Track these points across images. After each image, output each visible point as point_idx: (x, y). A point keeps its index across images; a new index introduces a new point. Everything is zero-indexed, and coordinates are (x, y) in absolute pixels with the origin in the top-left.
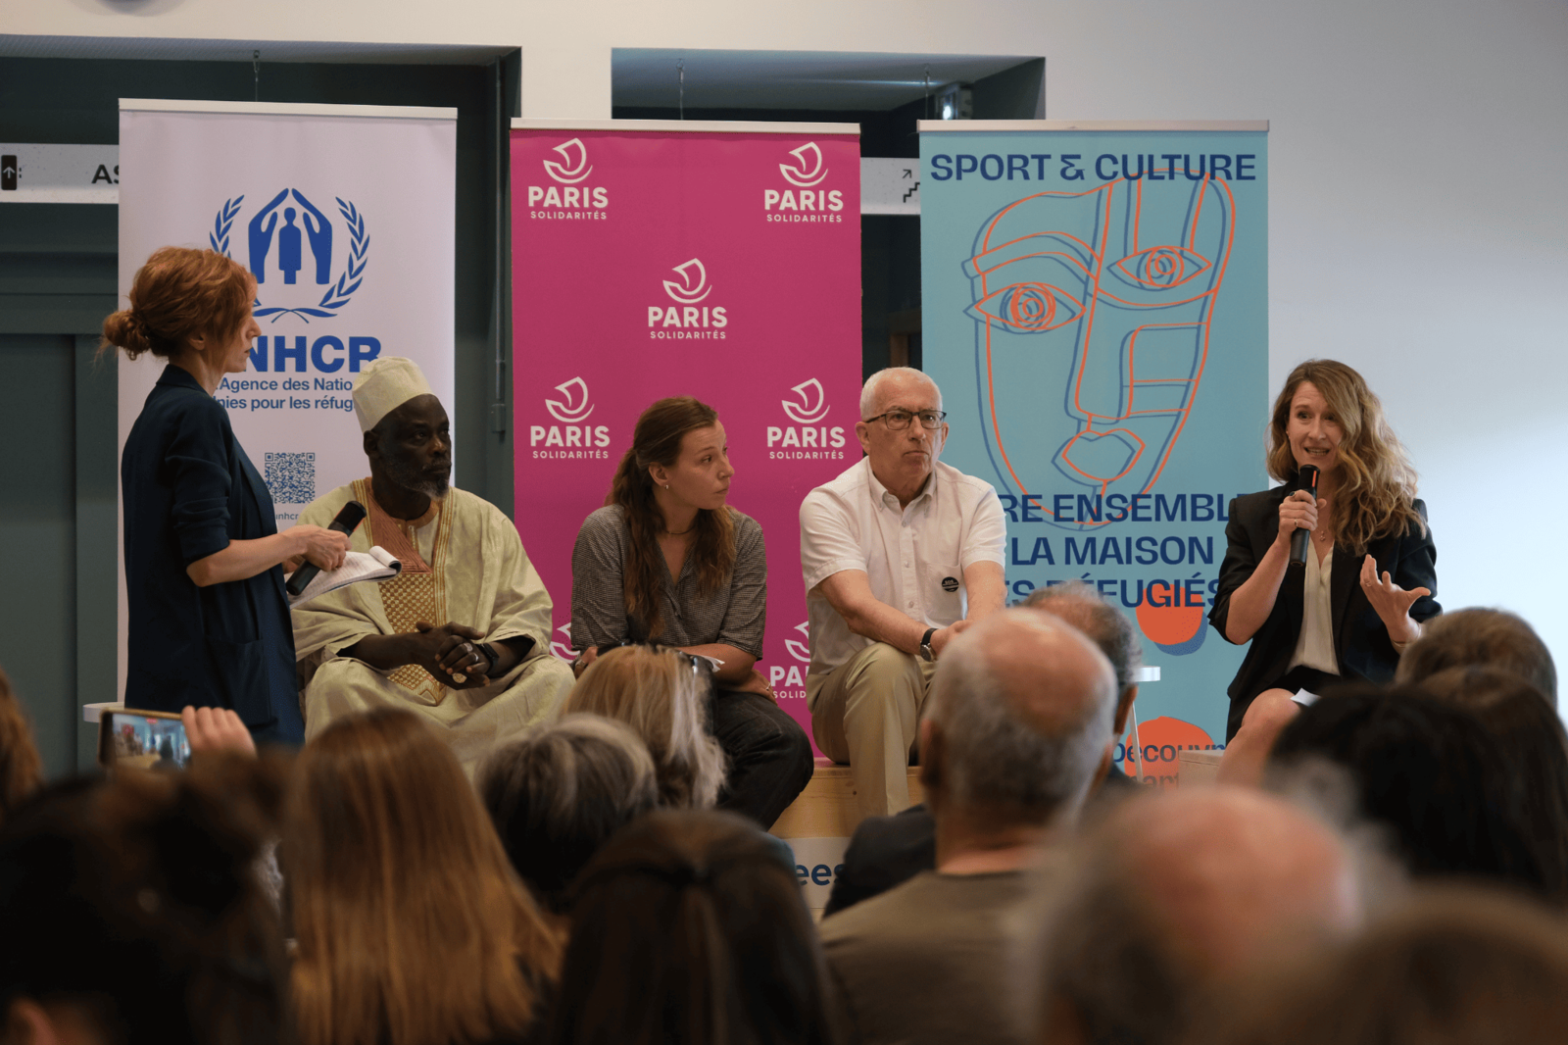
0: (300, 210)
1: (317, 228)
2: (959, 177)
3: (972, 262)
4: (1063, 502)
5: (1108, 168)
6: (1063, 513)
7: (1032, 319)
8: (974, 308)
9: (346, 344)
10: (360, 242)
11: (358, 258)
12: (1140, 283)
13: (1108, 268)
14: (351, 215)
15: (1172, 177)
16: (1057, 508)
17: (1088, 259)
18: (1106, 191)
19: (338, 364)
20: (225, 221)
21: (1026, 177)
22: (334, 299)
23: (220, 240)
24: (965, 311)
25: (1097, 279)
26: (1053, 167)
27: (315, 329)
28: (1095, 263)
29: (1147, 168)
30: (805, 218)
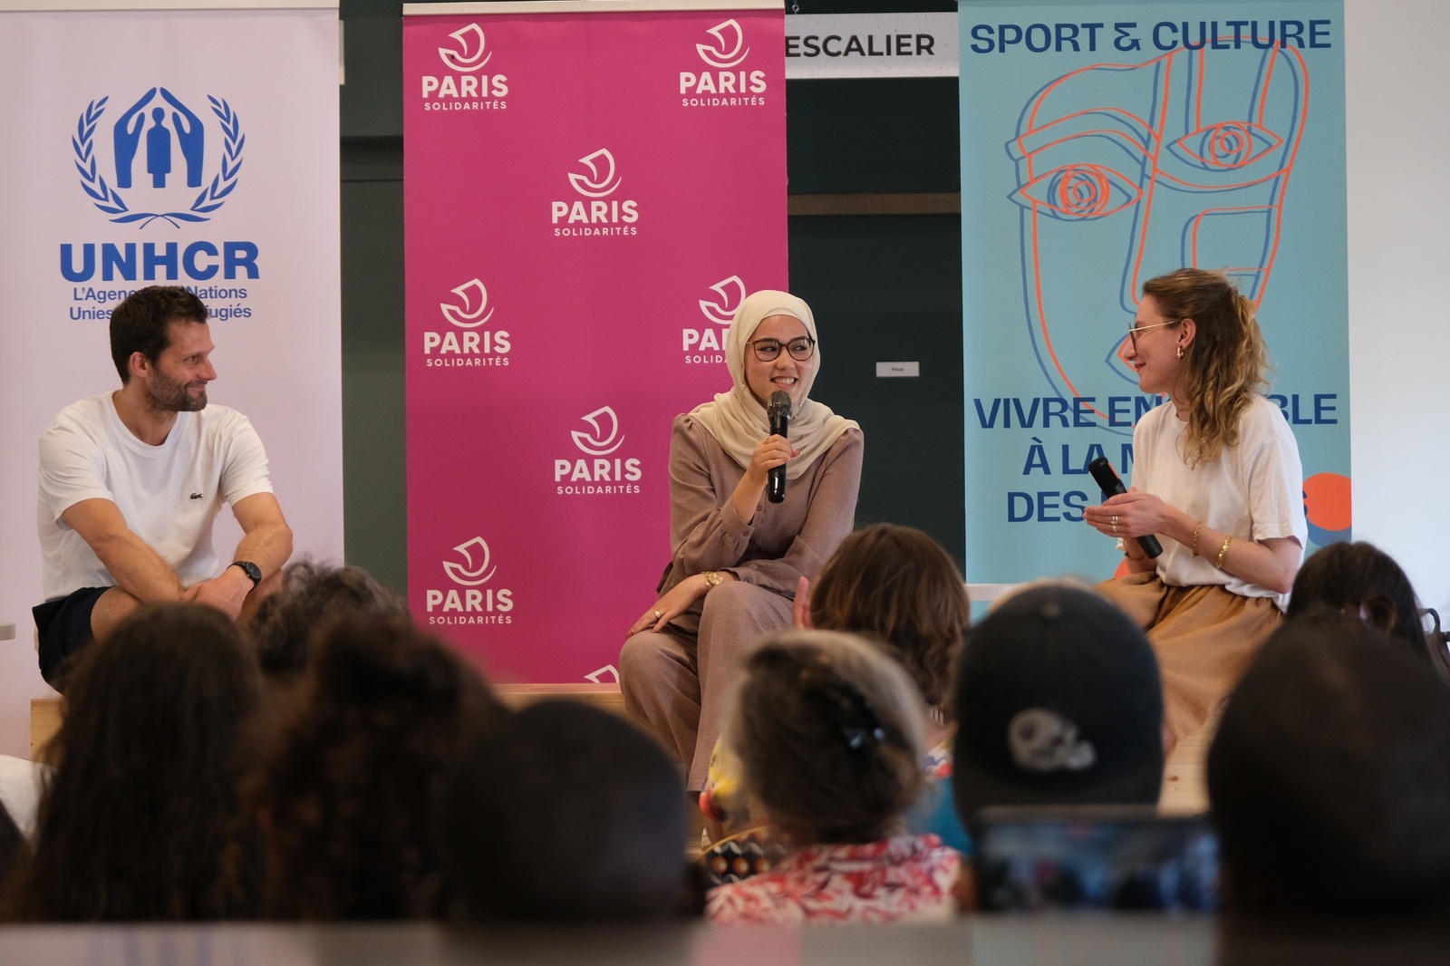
0: (169, 110)
1: (187, 128)
2: (1002, 50)
3: (1016, 141)
4: (1118, 405)
5: (1166, 36)
6: (1119, 417)
7: (1083, 205)
8: (1018, 193)
9: (221, 250)
10: (234, 142)
11: (233, 159)
12: (1203, 163)
13: (1168, 147)
14: (225, 114)
15: (1238, 46)
16: (1113, 411)
17: (1145, 137)
18: (1164, 62)
19: (212, 271)
20: (88, 124)
21: (1076, 48)
22: (207, 202)
23: (83, 144)
24: (1009, 197)
25: (1155, 160)
26: (1106, 36)
28: (1153, 141)
29: (1210, 37)
30: (725, 102)
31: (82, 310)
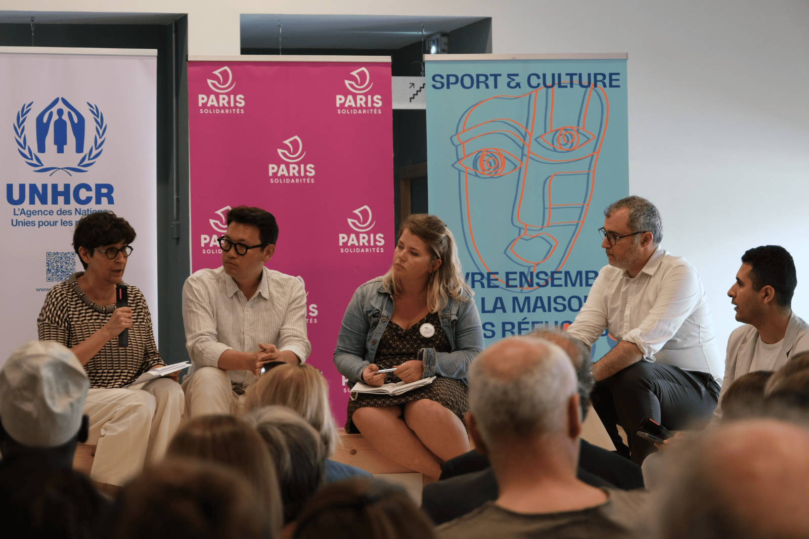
0: (66, 110)
1: (76, 120)
2: (448, 87)
3: (456, 136)
4: (511, 276)
5: (534, 81)
6: (511, 283)
7: (492, 170)
8: (457, 163)
9: (93, 188)
10: (101, 128)
11: (100, 138)
12: (554, 148)
13: (536, 140)
14: (96, 113)
15: (572, 86)
16: (508, 279)
17: (524, 134)
18: (533, 95)
19: (89, 200)
20: (22, 117)
21: (487, 87)
22: (86, 162)
23: (19, 128)
24: (453, 165)
25: (529, 146)
26: (503, 81)
27: (75, 180)
28: (528, 137)
29: (557, 81)
30: (360, 112)
31: (18, 221)
